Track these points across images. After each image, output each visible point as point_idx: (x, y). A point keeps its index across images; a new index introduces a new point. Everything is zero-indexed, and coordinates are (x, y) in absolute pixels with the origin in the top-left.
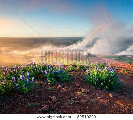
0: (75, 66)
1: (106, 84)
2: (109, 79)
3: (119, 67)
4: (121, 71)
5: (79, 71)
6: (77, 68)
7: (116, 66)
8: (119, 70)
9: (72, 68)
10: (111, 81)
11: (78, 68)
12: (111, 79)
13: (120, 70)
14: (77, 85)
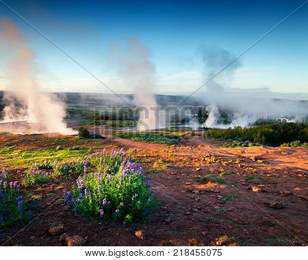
0: (48, 169)
1: (126, 210)
2: (131, 196)
3: (150, 156)
4: (155, 165)
5: (60, 179)
6: (53, 175)
7: (145, 155)
8: (150, 162)
9: (36, 176)
10: (137, 199)
11: (57, 173)
12: (136, 195)
13: (152, 162)
14: (52, 230)
